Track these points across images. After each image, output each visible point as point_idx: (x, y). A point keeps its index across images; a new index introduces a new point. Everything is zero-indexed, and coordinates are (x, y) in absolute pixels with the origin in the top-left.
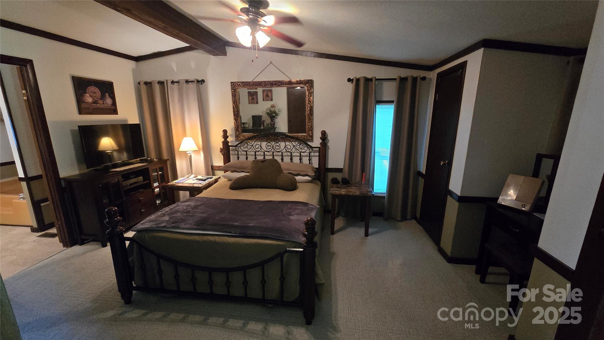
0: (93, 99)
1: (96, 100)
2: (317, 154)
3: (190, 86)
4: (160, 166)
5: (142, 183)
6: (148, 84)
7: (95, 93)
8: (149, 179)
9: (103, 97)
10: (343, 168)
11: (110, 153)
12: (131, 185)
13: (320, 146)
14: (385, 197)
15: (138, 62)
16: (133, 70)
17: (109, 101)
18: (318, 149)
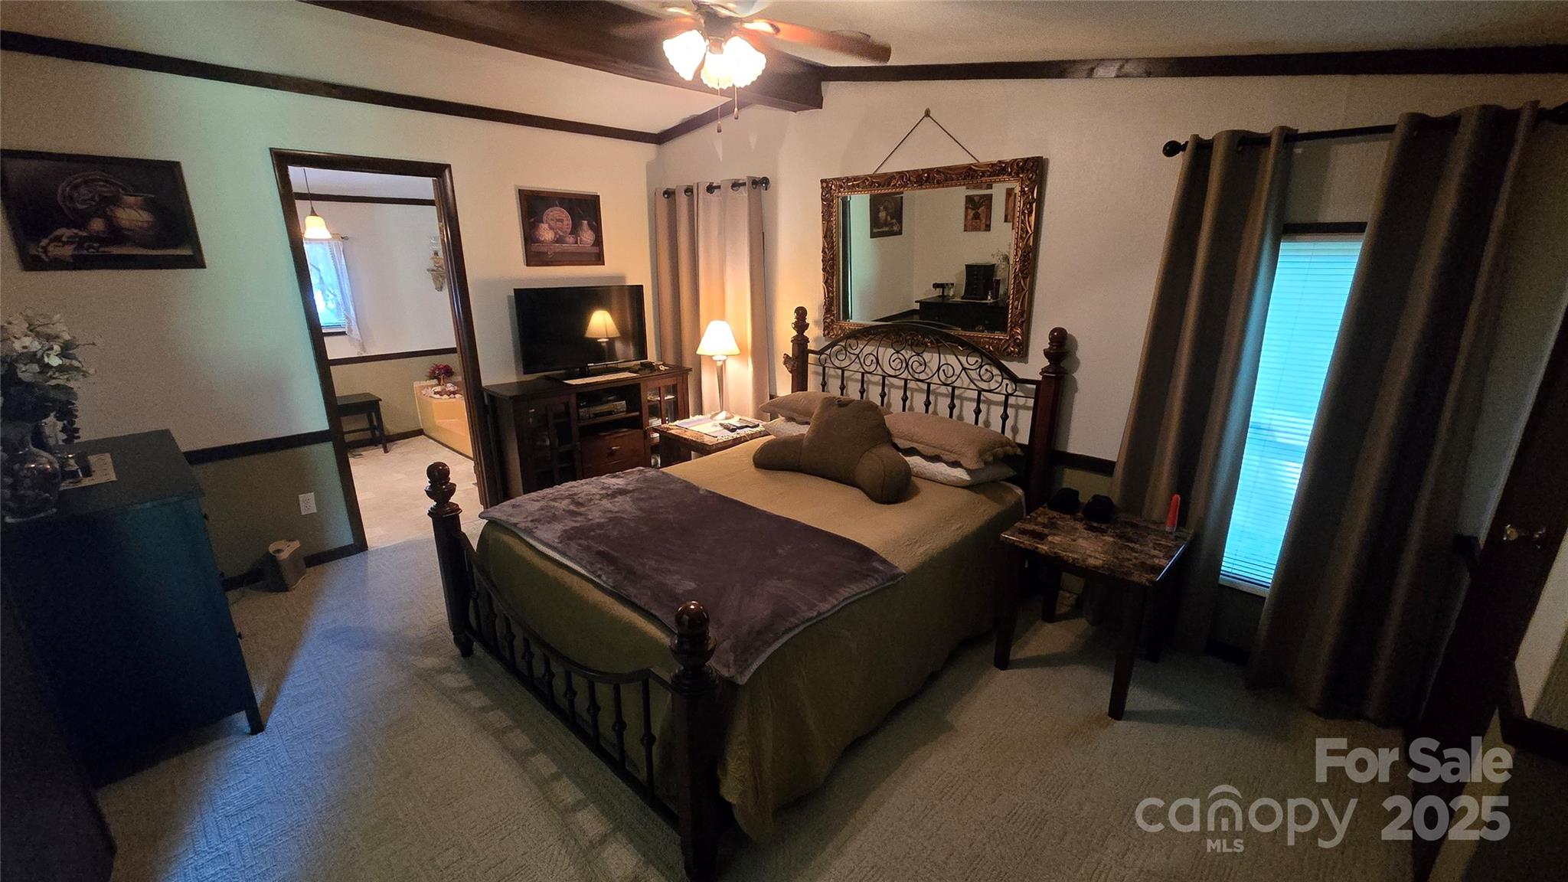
0: (556, 233)
1: (560, 236)
2: (1031, 402)
3: (741, 195)
4: (670, 382)
5: (623, 415)
6: (669, 194)
7: (561, 221)
8: (640, 410)
9: (575, 230)
10: (1115, 460)
11: (604, 344)
12: (597, 415)
13: (1040, 378)
14: (1265, 598)
15: (662, 146)
16: (650, 167)
17: (587, 236)
18: (1034, 386)
